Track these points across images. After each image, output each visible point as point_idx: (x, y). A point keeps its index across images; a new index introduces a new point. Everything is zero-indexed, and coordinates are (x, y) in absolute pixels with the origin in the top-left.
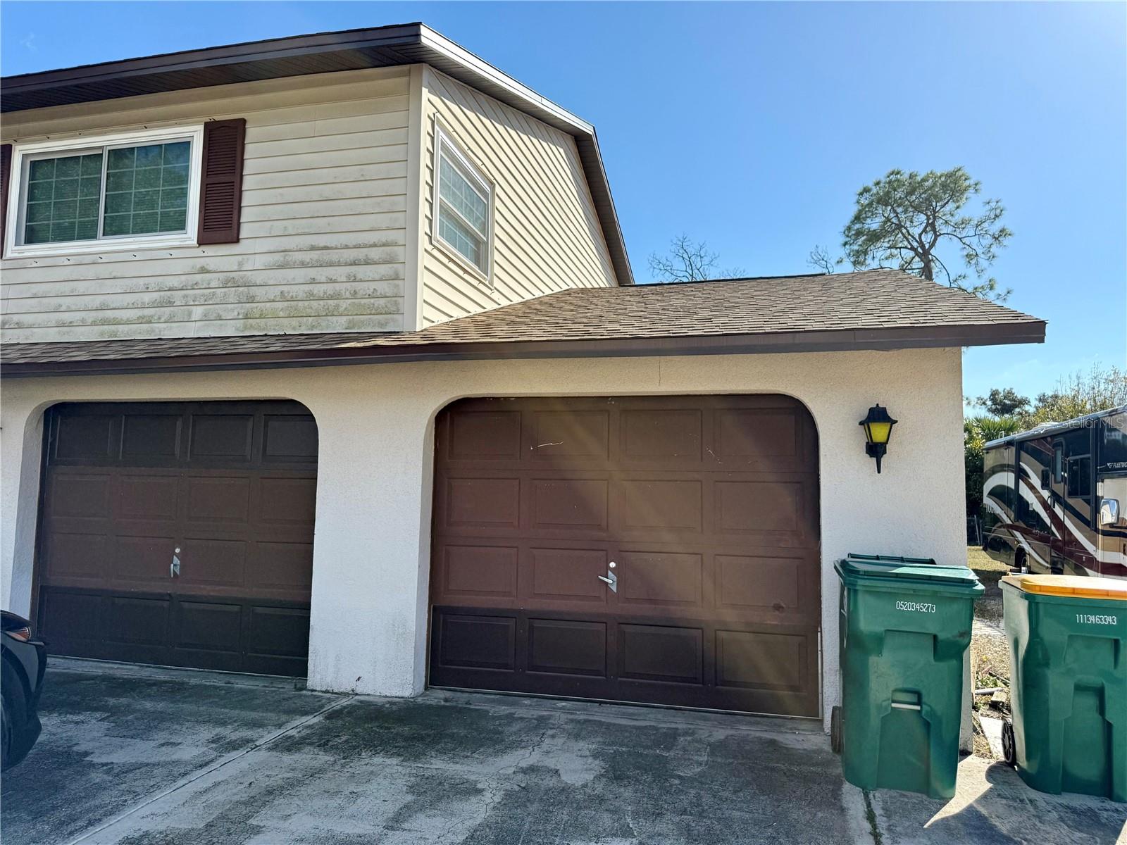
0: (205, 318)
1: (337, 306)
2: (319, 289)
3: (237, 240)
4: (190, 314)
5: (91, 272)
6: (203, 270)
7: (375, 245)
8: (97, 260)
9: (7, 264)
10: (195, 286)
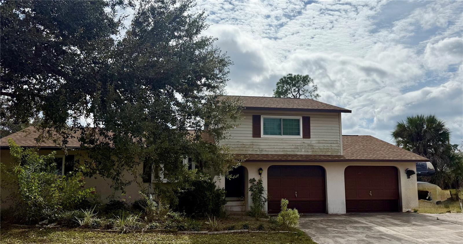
0: (305, 151)
1: (329, 151)
2: (325, 147)
3: (309, 138)
4: (302, 151)
5: (281, 141)
6: (304, 143)
8: (282, 139)
9: (262, 139)
10: (302, 145)
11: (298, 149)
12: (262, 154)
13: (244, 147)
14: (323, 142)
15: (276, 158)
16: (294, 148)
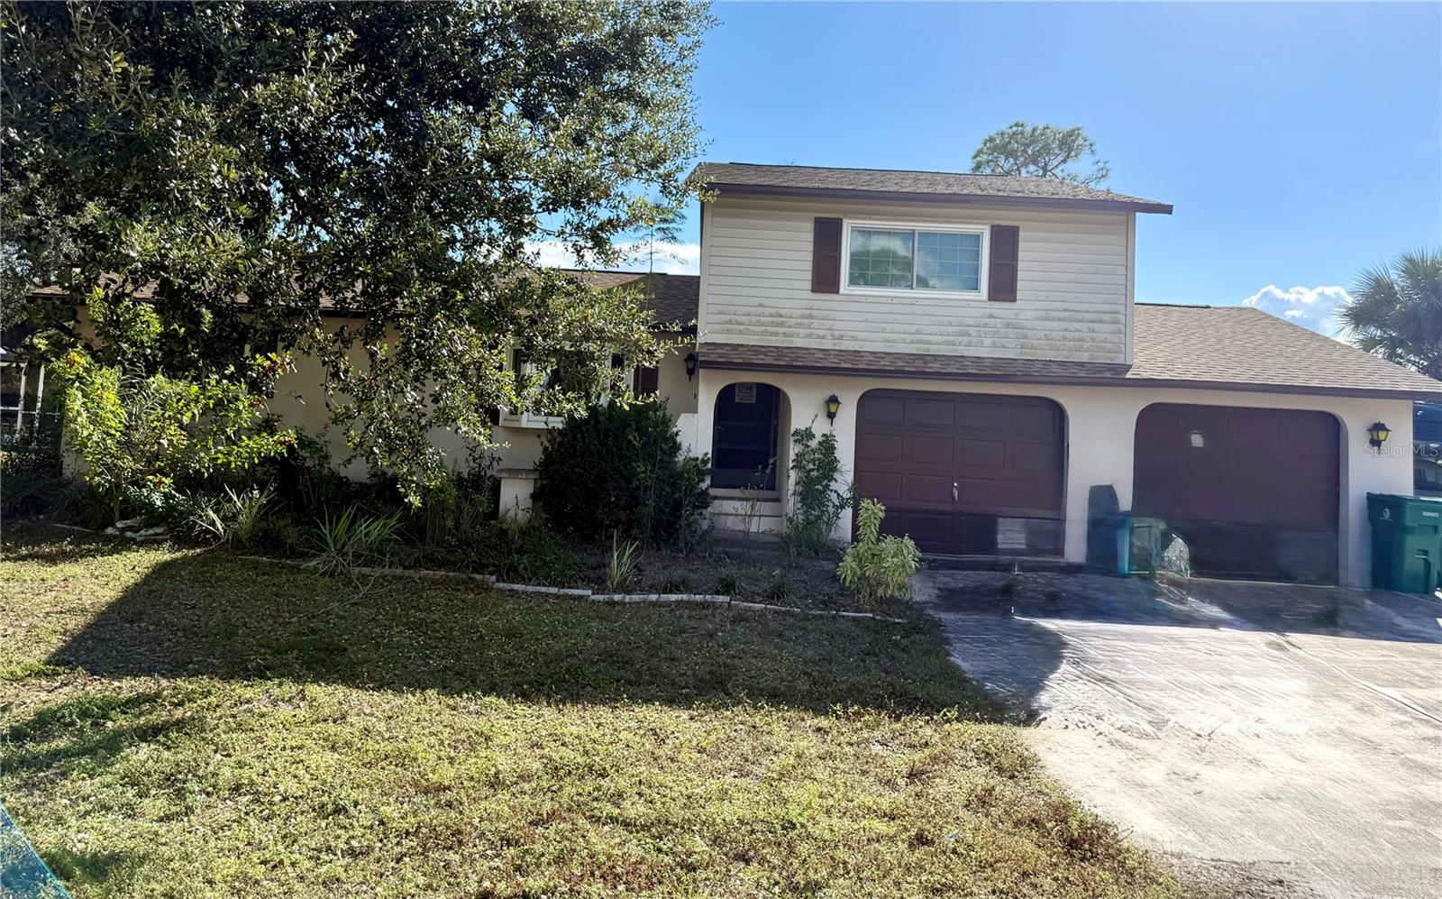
0: (994, 345)
1: (1081, 346)
2: (1069, 335)
3: (1014, 300)
4: (982, 342)
5: (909, 309)
6: (991, 316)
7: (1105, 312)
8: (913, 302)
9: (842, 298)
10: (985, 325)
11: (969, 335)
12: (840, 351)
13: (782, 324)
14: (1062, 315)
15: (885, 364)
16: (956, 334)
